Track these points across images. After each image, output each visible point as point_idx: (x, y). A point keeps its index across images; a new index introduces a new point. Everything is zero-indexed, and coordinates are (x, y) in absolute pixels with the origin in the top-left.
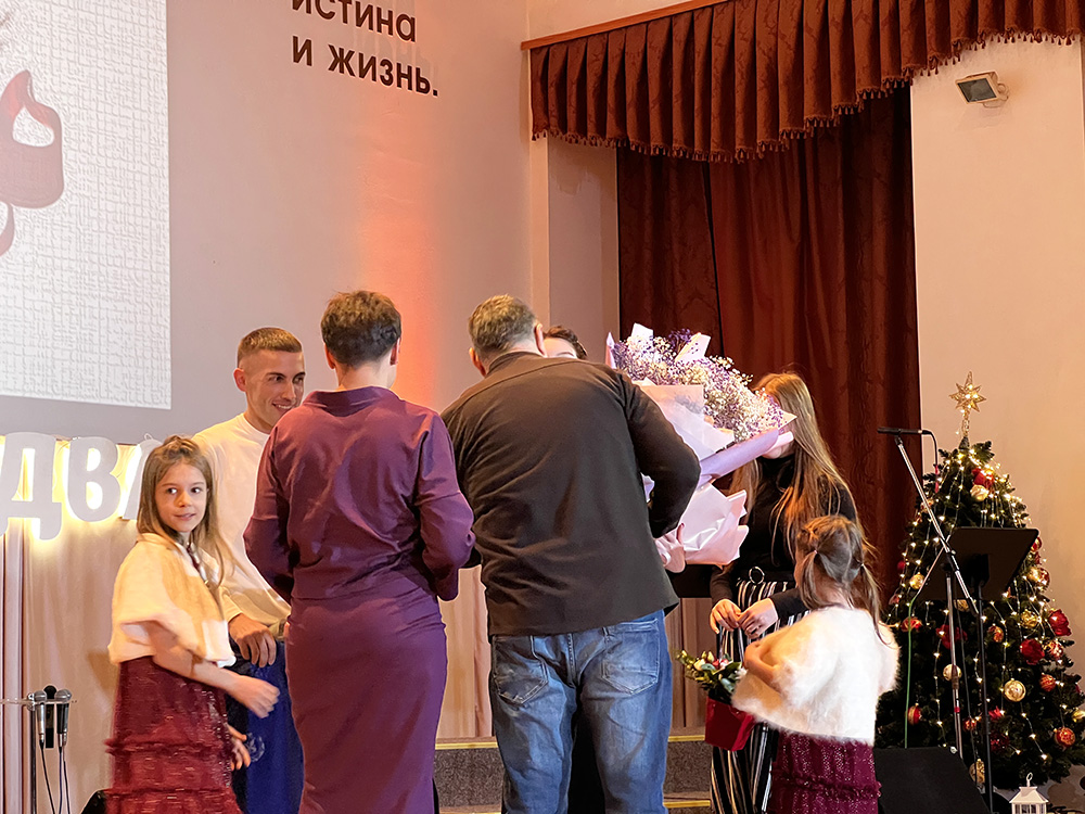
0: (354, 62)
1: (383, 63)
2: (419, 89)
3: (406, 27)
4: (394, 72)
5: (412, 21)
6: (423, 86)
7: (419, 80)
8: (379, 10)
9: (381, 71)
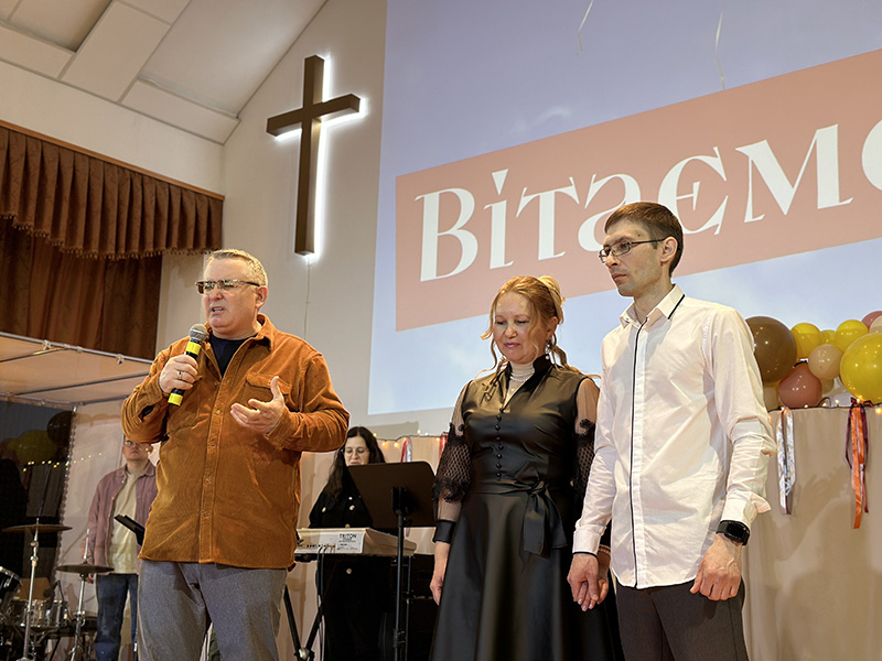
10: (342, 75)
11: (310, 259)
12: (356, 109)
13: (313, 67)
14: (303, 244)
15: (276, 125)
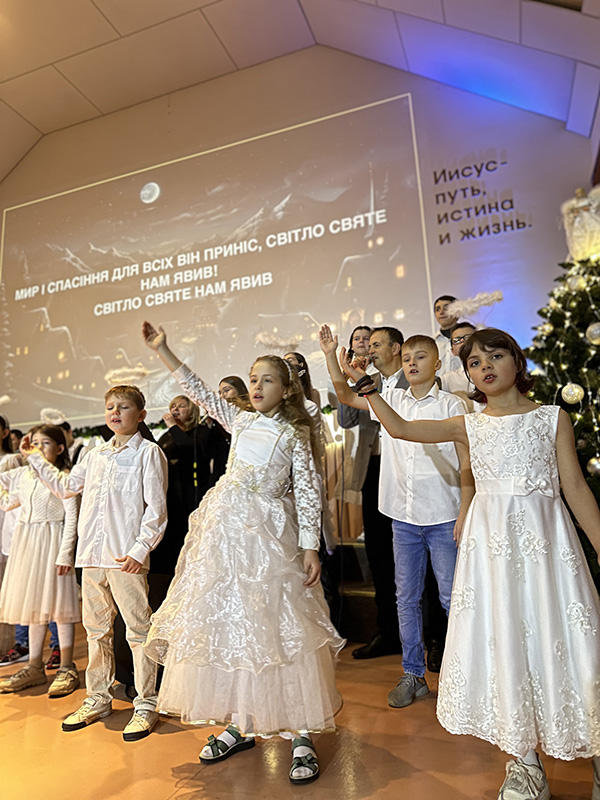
1: (494, 225)
2: (518, 227)
3: (507, 205)
4: (502, 227)
5: (511, 202)
6: (520, 225)
7: (518, 224)
8: (489, 205)
9: (492, 229)
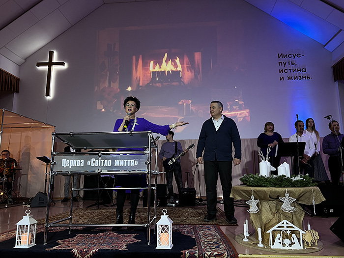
0: (293, 78)
3: (304, 70)
4: (302, 78)
6: (308, 78)
8: (298, 69)
9: (299, 78)
10: (60, 57)
11: (48, 98)
12: (64, 66)
13: (51, 53)
14: (48, 94)
15: (39, 64)
